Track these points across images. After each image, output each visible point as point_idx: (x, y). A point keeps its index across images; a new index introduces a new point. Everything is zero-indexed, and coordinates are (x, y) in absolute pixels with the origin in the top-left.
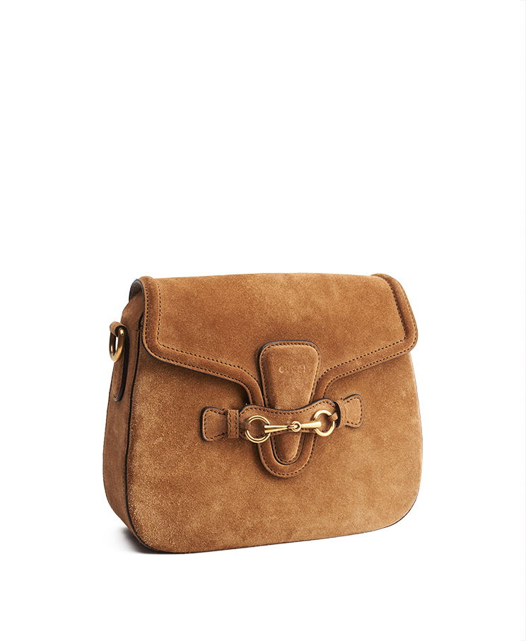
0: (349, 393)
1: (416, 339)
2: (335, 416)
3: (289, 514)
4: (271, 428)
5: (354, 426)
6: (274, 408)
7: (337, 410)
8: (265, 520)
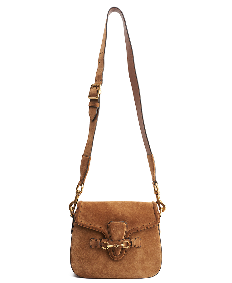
0: (136, 237)
1: (160, 221)
2: (130, 244)
3: (116, 270)
4: (109, 246)
5: (138, 247)
6: (112, 240)
7: (131, 242)
8: (108, 272)
